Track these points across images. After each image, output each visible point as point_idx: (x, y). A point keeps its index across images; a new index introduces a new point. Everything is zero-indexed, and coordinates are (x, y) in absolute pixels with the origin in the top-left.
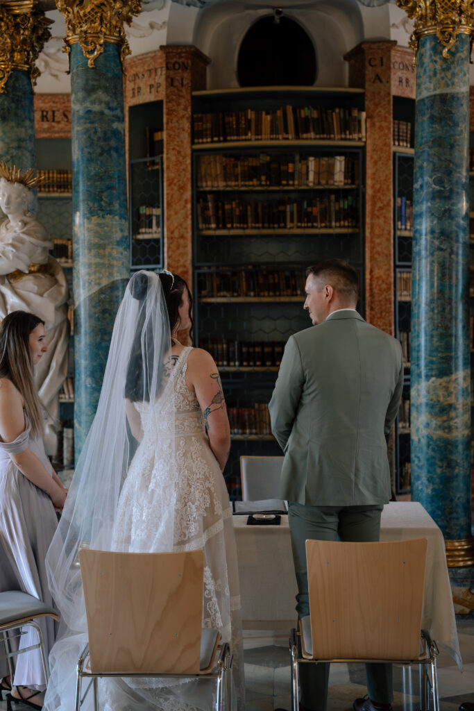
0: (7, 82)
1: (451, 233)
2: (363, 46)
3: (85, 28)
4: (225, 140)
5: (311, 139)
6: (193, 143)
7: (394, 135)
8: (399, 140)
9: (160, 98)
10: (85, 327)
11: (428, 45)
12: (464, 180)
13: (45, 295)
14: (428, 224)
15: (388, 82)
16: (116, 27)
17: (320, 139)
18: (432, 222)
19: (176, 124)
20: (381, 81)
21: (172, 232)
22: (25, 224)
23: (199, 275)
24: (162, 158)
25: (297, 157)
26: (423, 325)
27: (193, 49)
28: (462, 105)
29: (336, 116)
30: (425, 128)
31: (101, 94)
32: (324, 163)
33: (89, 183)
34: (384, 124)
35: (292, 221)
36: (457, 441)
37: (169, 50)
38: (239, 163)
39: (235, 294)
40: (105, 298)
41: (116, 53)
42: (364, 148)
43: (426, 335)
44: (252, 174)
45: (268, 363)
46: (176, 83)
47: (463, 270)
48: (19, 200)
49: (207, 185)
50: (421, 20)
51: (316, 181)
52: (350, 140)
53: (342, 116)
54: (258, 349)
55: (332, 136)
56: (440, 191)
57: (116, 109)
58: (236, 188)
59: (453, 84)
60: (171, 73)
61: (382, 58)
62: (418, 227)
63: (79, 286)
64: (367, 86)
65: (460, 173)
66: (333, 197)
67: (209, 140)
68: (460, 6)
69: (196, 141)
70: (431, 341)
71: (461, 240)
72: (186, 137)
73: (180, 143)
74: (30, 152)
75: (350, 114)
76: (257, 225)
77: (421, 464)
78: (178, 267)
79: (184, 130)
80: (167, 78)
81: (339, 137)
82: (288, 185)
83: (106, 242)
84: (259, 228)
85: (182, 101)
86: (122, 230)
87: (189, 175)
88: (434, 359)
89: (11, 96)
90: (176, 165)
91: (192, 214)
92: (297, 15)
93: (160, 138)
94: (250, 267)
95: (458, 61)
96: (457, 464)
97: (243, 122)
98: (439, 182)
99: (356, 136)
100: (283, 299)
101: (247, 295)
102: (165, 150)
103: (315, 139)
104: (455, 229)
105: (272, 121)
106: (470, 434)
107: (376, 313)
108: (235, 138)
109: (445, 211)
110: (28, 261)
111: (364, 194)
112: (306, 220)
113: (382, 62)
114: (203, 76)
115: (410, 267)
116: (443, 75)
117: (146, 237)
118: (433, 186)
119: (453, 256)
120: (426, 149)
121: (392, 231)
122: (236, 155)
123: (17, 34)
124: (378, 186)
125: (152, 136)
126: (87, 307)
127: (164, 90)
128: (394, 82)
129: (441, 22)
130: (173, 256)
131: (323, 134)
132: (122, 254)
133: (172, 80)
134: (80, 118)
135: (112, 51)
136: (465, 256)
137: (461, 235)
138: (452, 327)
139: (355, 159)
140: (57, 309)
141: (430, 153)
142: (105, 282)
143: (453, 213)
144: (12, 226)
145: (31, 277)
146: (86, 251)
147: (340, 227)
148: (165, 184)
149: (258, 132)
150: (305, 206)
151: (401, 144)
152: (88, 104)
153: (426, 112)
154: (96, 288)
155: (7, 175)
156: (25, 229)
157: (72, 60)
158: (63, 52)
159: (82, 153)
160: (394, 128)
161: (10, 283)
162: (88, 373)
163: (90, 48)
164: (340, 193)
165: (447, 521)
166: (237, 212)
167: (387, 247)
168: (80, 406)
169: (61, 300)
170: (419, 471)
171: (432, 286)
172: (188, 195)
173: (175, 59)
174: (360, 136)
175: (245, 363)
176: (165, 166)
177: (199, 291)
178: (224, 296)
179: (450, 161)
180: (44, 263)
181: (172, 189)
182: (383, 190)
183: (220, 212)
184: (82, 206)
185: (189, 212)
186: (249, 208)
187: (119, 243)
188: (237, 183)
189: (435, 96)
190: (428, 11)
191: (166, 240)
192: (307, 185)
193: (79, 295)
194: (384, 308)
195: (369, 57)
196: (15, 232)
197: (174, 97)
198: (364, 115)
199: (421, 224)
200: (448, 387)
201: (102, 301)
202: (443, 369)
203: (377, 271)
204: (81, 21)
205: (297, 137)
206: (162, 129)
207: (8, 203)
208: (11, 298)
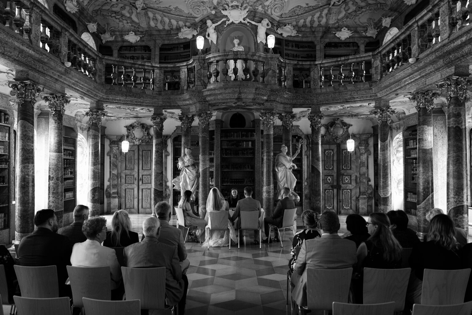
2: (254, 120)
4: (227, 138)
5: (244, 138)
9: (214, 130)
10: (201, 176)
11: (265, 125)
12: (272, 149)
13: (194, 170)
16: (208, 121)
18: (266, 157)
19: (217, 135)
20: (258, 127)
21: (216, 156)
22: (190, 156)
23: (222, 165)
25: (242, 142)
27: (221, 120)
28: (272, 136)
29: (249, 134)
30: (265, 140)
31: (205, 132)
32: (247, 143)
33: (202, 149)
34: (259, 135)
35: (240, 155)
36: (271, 198)
37: (216, 120)
38: (230, 143)
39: (229, 169)
42: (255, 140)
44: (233, 145)
46: (217, 127)
48: (189, 152)
49: (224, 147)
51: (245, 147)
52: (252, 138)
53: (251, 134)
55: (249, 138)
57: (207, 134)
58: (229, 148)
59: (270, 132)
60: (217, 125)
64: (255, 128)
67: (223, 139)
69: (221, 138)
70: (266, 179)
71: (272, 161)
72: (219, 137)
73: (218, 139)
74: (190, 143)
78: (217, 163)
82: (240, 147)
83: (205, 160)
84: (234, 156)
85: (219, 130)
86: (208, 157)
87: (220, 145)
88: (267, 183)
90: (217, 143)
91: (220, 153)
92: (241, 113)
93: (214, 137)
94: (232, 164)
95: (271, 128)
96: (271, 203)
97: (231, 135)
98: (267, 150)
100: (239, 170)
101: (231, 170)
102: (215, 140)
104: (271, 158)
105: (237, 135)
106: (274, 197)
107: (258, 173)
108: (229, 138)
110: (191, 164)
111: (255, 149)
112: (243, 154)
113: (258, 124)
114: (223, 126)
116: (268, 130)
117: (211, 157)
119: (270, 164)
122: (229, 141)
123: (188, 120)
124: (258, 148)
125: (212, 136)
126: (202, 173)
127: (215, 128)
129: (267, 121)
130: (216, 161)
131: (247, 137)
132: (208, 162)
134: (201, 138)
135: (207, 125)
138: (270, 177)
139: (253, 142)
140: (196, 173)
141: (266, 143)
142: (205, 168)
143: (270, 156)
145: (191, 167)
146: (202, 162)
147: (250, 156)
149: (234, 137)
150: (243, 152)
152: (203, 134)
153: (265, 137)
154: (203, 169)
155: (187, 147)
156: (190, 158)
161: (187, 168)
163: (203, 125)
164: (250, 149)
166: (229, 153)
169: (196, 171)
170: (264, 205)
172: (220, 149)
173: (217, 122)
174: (254, 138)
176: (215, 143)
177: (222, 169)
178: (227, 170)
179: (270, 145)
180: (193, 164)
181: (216, 148)
183: (226, 153)
184: (201, 154)
186: (232, 152)
187: (208, 160)
189: (267, 134)
190: (265, 119)
191: (215, 158)
195: (256, 122)
196: (188, 158)
197: (217, 130)
198: (255, 133)
200: (269, 188)
201: (204, 171)
202: (269, 184)
203: (257, 165)
204: (202, 120)
205: (242, 138)
206: (214, 135)
207: (187, 153)
208: (187, 171)
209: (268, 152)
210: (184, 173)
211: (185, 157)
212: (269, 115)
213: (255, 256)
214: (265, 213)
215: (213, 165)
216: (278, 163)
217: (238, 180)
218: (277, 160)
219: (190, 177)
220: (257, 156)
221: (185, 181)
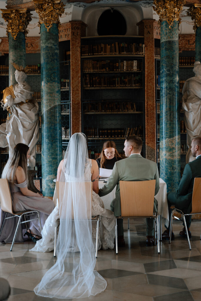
0: (17, 36)
1: (173, 88)
2: (143, 21)
3: (46, 18)
4: (93, 55)
5: (125, 54)
6: (81, 56)
7: (155, 53)
8: (157, 55)
9: (69, 39)
10: (45, 121)
11: (164, 24)
12: (177, 70)
13: (32, 110)
14: (165, 85)
15: (152, 34)
16: (56, 18)
17: (128, 54)
18: (166, 84)
19: (75, 49)
20: (150, 34)
21: (74, 88)
22: (24, 86)
23: (84, 104)
24: (70, 61)
25: (120, 61)
26: (164, 120)
27: (81, 22)
28: (176, 44)
29: (133, 46)
30: (164, 52)
31: (51, 41)
32: (130, 63)
33: (47, 71)
34: (151, 49)
35: (118, 84)
36: (175, 160)
37: (72, 22)
38: (98, 63)
39: (97, 111)
40: (52, 111)
41: (56, 27)
42: (144, 57)
43: (165, 124)
44: (103, 67)
45: (110, 136)
46: (75, 34)
47: (177, 101)
48: (22, 77)
49: (87, 71)
50: (161, 16)
51: (127, 70)
52: (139, 54)
53: (136, 46)
54: (105, 131)
55: (132, 53)
56: (169, 74)
57: (56, 46)
58: (97, 72)
59: (173, 37)
60: (73, 30)
61: (150, 25)
62: (162, 86)
63: (43, 107)
64: (145, 35)
65: (176, 67)
66: (133, 75)
67: (87, 55)
68: (174, 12)
69: (82, 55)
70: (167, 125)
71: (176, 91)
72: (79, 53)
73: (77, 56)
74: (24, 60)
75: (139, 45)
76: (105, 86)
77: (163, 169)
78: (76, 101)
79: (78, 51)
80: (72, 32)
81: (135, 53)
82: (116, 71)
83: (53, 91)
84: (106, 87)
85: (77, 40)
86: (58, 88)
87: (80, 67)
88: (168, 132)
89: (18, 41)
90: (75, 64)
91: (81, 82)
92: (119, 9)
93: (69, 54)
94: (103, 101)
95: (174, 30)
96: (176, 168)
97: (100, 48)
98: (169, 70)
99: (141, 53)
100: (115, 113)
101: (102, 111)
102: (71, 58)
103: (126, 54)
104: (175, 87)
105: (110, 48)
106: (180, 158)
107: (149, 118)
108: (97, 54)
109: (171, 80)
110: (26, 99)
111: (144, 74)
112: (123, 83)
113: (150, 26)
114: (85, 32)
115: (159, 101)
116: (169, 34)
117: (64, 90)
118: (167, 72)
119: (174, 96)
120: (164, 59)
121: (155, 88)
122: (97, 60)
123: (20, 19)
124: (149, 71)
125: (66, 53)
126: (46, 115)
127: (71, 37)
128: (155, 34)
129: (168, 17)
130: (74, 97)
131: (129, 52)
132: (58, 96)
133: (74, 33)
134: (44, 49)
135: (55, 26)
136: (178, 96)
137: (176, 89)
138: (174, 121)
139: (141, 61)
140: (36, 115)
141: (166, 61)
142: (53, 106)
143: (173, 81)
144: (19, 86)
145: (26, 104)
146: (46, 95)
147: (136, 86)
148: (71, 71)
149: (105, 52)
150: (123, 79)
151: (158, 56)
152: (47, 44)
153: (164, 47)
154: (49, 108)
155: (18, 69)
156: (24, 87)
157: (41, 29)
158: (38, 26)
159: (45, 61)
160: (155, 50)
161: (19, 106)
162: (47, 137)
163: (48, 25)
164: (136, 74)
165: (172, 188)
166: (98, 81)
167: (153, 94)
168: (44, 149)
169: (37, 112)
170: (163, 171)
171: (167, 106)
172: (80, 75)
173: (75, 26)
174: (143, 53)
175: (101, 137)
176: (71, 64)
177: (84, 110)
178: (93, 112)
179: (172, 63)
180: (31, 99)
181: (74, 73)
182: (151, 73)
183: (91, 81)
184: (44, 79)
185: (80, 81)
186: (102, 79)
187: (57, 92)
188: (97, 70)
189: (167, 41)
190: (164, 13)
191: (71, 91)
192: (123, 71)
193: (43, 110)
194: (152, 116)
195: (146, 25)
196: (21, 88)
197: (74, 39)
198: (144, 45)
199: (163, 85)
200: (172, 142)
201: (52, 112)
202: (171, 135)
203: (149, 102)
204: (45, 16)
205: (120, 54)
206: (69, 50)
207: (19, 78)
208: (20, 111)
209: (170, 75)
210: (14, 115)
211: (16, 88)
212: (170, 5)
213: (149, 267)
214: (166, 186)
215: (68, 105)
216: (188, 96)
217: (113, 131)
218: (185, 91)
219: (25, 123)
220: (147, 86)
221: (16, 131)
